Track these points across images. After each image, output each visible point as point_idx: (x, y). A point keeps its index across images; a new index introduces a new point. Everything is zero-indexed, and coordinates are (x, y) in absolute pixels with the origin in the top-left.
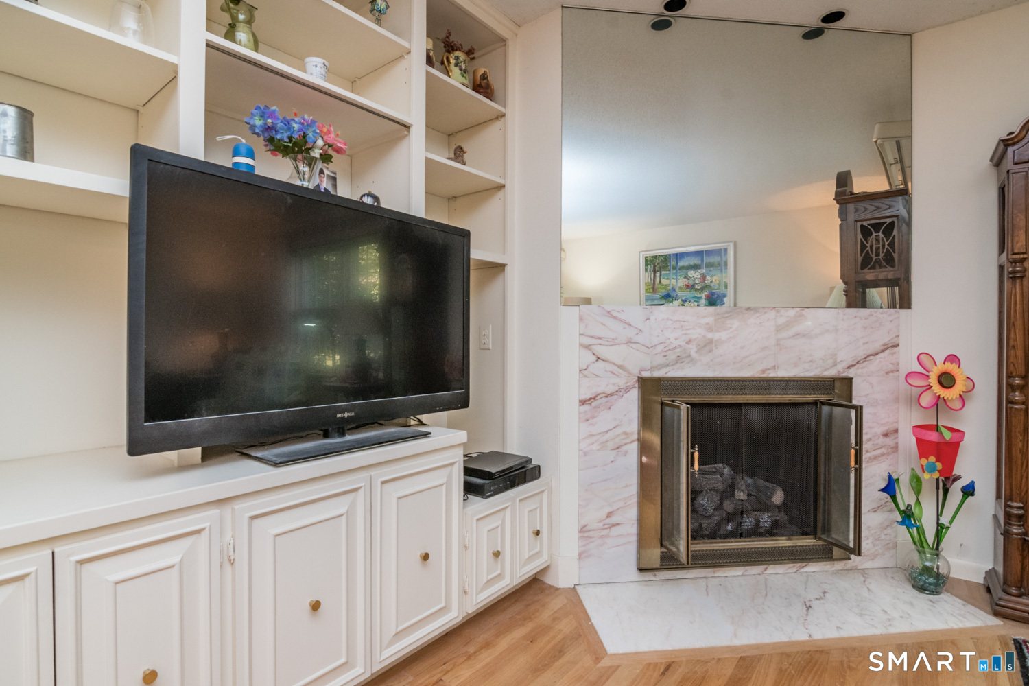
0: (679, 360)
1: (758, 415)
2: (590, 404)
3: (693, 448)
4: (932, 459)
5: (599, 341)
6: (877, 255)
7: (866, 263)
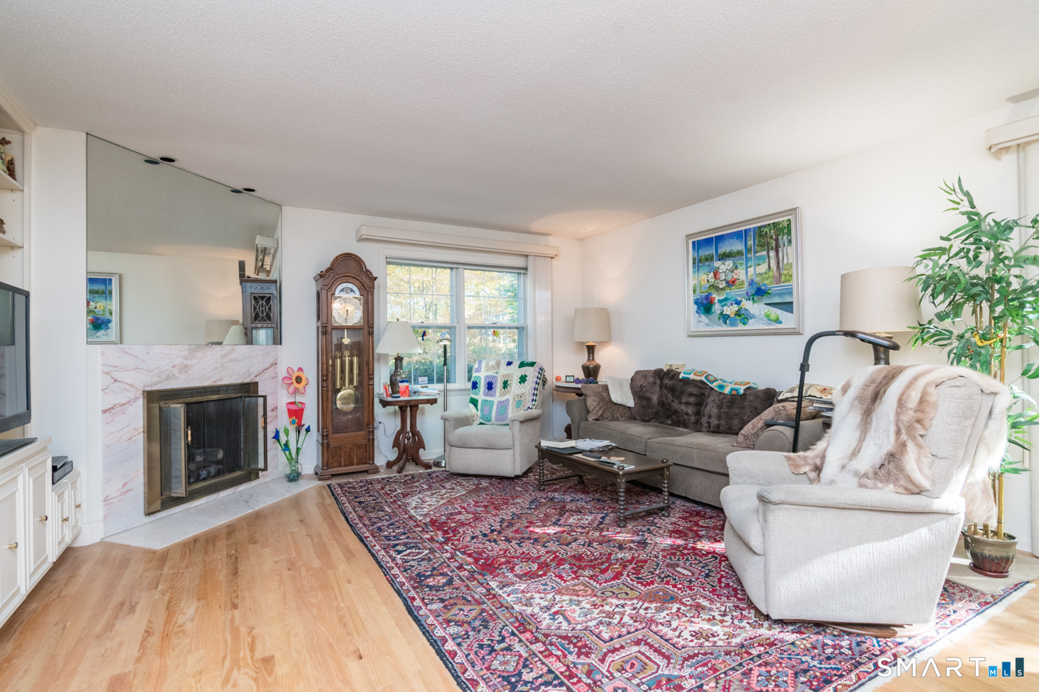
0: (168, 378)
1: (212, 407)
2: (110, 412)
3: (187, 428)
4: (294, 418)
5: (116, 369)
6: (262, 313)
7: (256, 318)
